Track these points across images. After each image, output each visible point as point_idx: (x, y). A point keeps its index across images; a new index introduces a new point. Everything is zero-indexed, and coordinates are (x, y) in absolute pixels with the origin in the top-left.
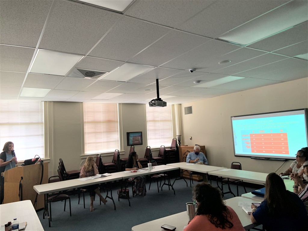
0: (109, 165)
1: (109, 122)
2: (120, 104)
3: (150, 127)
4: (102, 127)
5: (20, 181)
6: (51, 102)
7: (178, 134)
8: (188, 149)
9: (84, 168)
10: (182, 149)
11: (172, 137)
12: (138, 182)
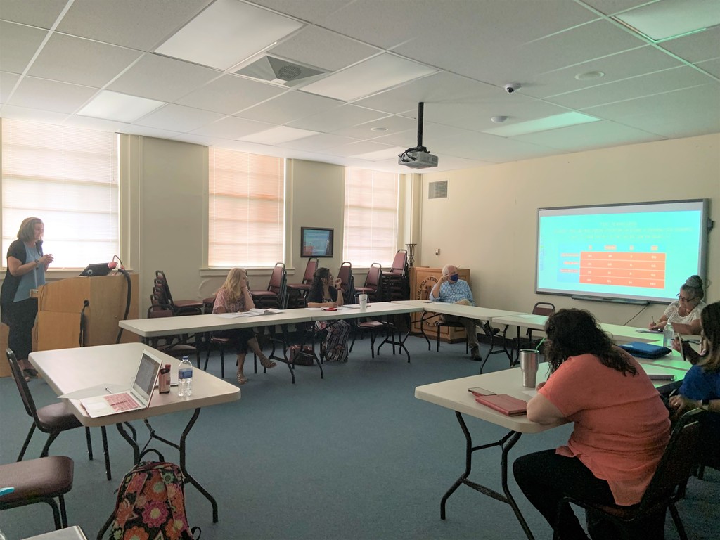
0: (262, 295)
1: (264, 199)
2: (289, 160)
3: (350, 219)
4: (248, 211)
5: (83, 310)
6: (138, 136)
7: (408, 239)
8: (433, 274)
9: (225, 293)
10: (418, 273)
11: (395, 248)
12: (334, 333)
